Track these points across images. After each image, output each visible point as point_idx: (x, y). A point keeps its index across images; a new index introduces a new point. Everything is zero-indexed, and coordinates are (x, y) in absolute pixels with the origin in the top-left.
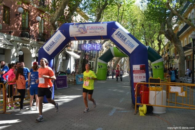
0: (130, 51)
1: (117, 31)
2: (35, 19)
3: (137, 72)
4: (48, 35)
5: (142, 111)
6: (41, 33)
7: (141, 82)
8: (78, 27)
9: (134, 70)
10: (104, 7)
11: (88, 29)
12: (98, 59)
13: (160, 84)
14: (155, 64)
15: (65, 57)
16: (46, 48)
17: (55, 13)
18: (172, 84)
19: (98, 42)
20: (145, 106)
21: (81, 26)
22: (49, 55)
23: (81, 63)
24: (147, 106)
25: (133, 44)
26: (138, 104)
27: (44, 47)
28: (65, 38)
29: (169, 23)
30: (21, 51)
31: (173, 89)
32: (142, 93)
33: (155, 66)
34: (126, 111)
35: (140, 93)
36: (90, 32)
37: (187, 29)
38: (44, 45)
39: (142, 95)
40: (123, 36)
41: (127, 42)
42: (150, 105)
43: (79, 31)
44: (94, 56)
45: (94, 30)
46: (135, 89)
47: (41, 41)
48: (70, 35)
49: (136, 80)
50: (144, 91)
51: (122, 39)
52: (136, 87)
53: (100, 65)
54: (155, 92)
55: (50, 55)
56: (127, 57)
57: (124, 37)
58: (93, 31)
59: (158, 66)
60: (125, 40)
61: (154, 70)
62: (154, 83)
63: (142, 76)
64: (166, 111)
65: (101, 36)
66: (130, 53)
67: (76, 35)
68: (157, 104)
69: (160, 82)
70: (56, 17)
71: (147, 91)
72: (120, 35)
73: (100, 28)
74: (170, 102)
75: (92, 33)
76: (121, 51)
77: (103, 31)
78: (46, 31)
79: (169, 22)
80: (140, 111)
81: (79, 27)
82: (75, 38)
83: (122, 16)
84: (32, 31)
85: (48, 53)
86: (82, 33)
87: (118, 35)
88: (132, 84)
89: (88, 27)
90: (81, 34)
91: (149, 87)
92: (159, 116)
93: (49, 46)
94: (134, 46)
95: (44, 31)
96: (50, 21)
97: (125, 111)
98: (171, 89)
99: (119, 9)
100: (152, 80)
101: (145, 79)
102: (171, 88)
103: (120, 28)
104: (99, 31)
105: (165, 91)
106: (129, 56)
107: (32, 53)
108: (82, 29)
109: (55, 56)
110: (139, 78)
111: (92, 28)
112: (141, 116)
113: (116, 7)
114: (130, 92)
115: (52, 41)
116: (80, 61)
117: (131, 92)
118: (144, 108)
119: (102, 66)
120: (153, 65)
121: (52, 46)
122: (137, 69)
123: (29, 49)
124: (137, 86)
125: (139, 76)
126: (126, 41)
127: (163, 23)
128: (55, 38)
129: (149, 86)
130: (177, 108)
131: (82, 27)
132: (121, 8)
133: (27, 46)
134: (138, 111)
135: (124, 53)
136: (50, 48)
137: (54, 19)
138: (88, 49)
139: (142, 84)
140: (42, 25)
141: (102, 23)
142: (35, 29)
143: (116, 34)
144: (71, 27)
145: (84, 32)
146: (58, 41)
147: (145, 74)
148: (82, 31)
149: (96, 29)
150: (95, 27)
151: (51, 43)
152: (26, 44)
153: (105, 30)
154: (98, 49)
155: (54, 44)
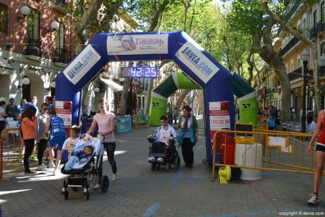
0: (206, 79)
1: (185, 46)
2: (50, 26)
3: (216, 113)
4: (71, 52)
5: (224, 176)
6: (59, 48)
7: (222, 129)
8: (120, 39)
9: (211, 111)
10: (163, 8)
12: (152, 92)
13: (253, 132)
14: (244, 101)
15: (98, 89)
16: (68, 73)
17: (83, 16)
18: (271, 132)
19: (153, 64)
20: (228, 168)
21: (126, 37)
22: (73, 84)
23: (125, 99)
24: (231, 168)
25: (209, 69)
26: (217, 164)
27: (65, 72)
28: (99, 57)
29: (267, 35)
30: (26, 78)
31: (274, 141)
32: (224, 146)
33: (243, 105)
35: (221, 147)
36: (140, 48)
37: (296, 45)
38: (65, 68)
39: (223, 151)
41: (200, 65)
42: (236, 166)
43: (123, 46)
44: (145, 85)
45: (147, 45)
46: (212, 141)
47: (60, 61)
48: (108, 51)
49: (215, 126)
50: (227, 144)
51: (192, 60)
52: (214, 137)
53: (155, 102)
54: (245, 145)
55: (75, 84)
56: (201, 89)
57: (196, 56)
59: (249, 104)
60: (196, 62)
61: (243, 110)
62: (243, 132)
63: (224, 119)
64: (261, 176)
65: (158, 54)
66: (206, 83)
68: (247, 166)
69: (253, 129)
70: (84, 23)
71: (232, 143)
72: (188, 53)
73: (157, 42)
74: (268, 162)
75: (144, 49)
76: (190, 79)
77: (162, 47)
78: (68, 45)
79: (267, 33)
80: (221, 176)
81: (123, 39)
83: (191, 23)
84: (44, 46)
85: (72, 82)
86: (128, 49)
87: (186, 54)
88: (208, 133)
89: (137, 39)
90: (126, 50)
91: (234, 138)
92: (251, 184)
93: (73, 69)
94: (212, 71)
95: (64, 46)
96: (75, 29)
97: (196, 177)
99: (186, 11)
100: (240, 127)
101: (229, 124)
102: (269, 140)
103: (189, 42)
104: (155, 46)
105: (261, 144)
106: (202, 87)
107: (44, 81)
108: (127, 43)
109: (82, 87)
110: (219, 124)
111: (144, 41)
112: (223, 184)
113: (182, 7)
114: (205, 145)
115: (79, 62)
116: (123, 95)
118: (226, 171)
119: (158, 104)
120: (240, 102)
121: (78, 69)
122: (215, 108)
123: (39, 74)
124: (216, 136)
125: (218, 120)
126: (199, 63)
127: (257, 35)
128: (83, 58)
129: (234, 136)
130: (279, 171)
131: (128, 39)
132: (190, 10)
133: (36, 70)
134: (217, 176)
135: (196, 83)
136: (75, 73)
137: (82, 25)
138: (137, 76)
139: (224, 133)
140: (62, 35)
141: (160, 34)
142: (49, 42)
143: (183, 51)
144: (109, 39)
145: (132, 48)
146: (87, 63)
147: (229, 116)
148: (128, 47)
149: (150, 43)
150: (149, 41)
151: (77, 65)
153: (165, 45)
154: (153, 76)
155: (82, 66)
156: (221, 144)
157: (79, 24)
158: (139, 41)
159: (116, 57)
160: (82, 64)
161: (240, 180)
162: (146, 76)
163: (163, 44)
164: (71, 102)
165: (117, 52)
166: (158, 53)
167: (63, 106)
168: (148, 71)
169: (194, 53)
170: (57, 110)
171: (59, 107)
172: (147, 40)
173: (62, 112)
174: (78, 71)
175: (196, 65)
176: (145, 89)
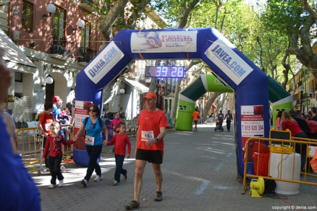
0: (238, 80)
1: (215, 44)
2: (75, 24)
3: (249, 118)
4: (96, 52)
5: (256, 189)
6: (85, 47)
7: (255, 136)
9: (243, 115)
10: (193, 6)
12: (179, 95)
13: (290, 140)
14: (278, 106)
15: (124, 90)
16: (89, 72)
17: (109, 13)
18: (311, 141)
19: (180, 62)
20: (261, 179)
21: (151, 34)
22: (94, 84)
24: (265, 179)
25: (242, 69)
26: (249, 175)
27: (86, 71)
28: (123, 55)
29: (305, 35)
30: (50, 78)
32: (256, 156)
33: (277, 110)
34: (227, 188)
35: (254, 156)
38: (85, 67)
39: (256, 160)
40: (226, 53)
41: (232, 64)
42: (270, 178)
43: (148, 43)
44: (172, 89)
45: (174, 43)
46: (243, 149)
48: (133, 48)
49: (247, 132)
50: (261, 152)
51: (223, 59)
52: (246, 145)
53: (182, 106)
54: (281, 154)
55: (96, 83)
56: (231, 91)
57: (227, 55)
60: (228, 61)
62: (279, 140)
63: (257, 125)
64: (299, 190)
65: (186, 53)
66: (238, 85)
67: (142, 50)
68: (283, 178)
69: (291, 137)
70: (109, 21)
71: (266, 152)
72: (220, 52)
73: (185, 39)
75: (169, 46)
76: (220, 80)
77: (190, 44)
79: (306, 33)
80: (253, 188)
81: (148, 36)
82: (141, 56)
83: (222, 23)
85: (93, 81)
86: (153, 47)
87: (216, 52)
88: (239, 139)
89: (163, 36)
90: (150, 48)
91: (269, 146)
92: (287, 199)
94: (245, 72)
95: (90, 43)
96: (100, 27)
98: (311, 151)
99: (217, 10)
100: (275, 134)
101: (263, 131)
102: (310, 149)
103: (220, 39)
104: (183, 43)
105: (298, 155)
107: (67, 79)
108: (153, 40)
109: (103, 87)
110: (251, 129)
111: (170, 39)
112: (255, 198)
113: (214, 6)
114: (235, 153)
115: (101, 60)
117: (237, 154)
118: (259, 183)
119: (185, 107)
120: (273, 107)
122: (248, 112)
124: (248, 144)
125: (251, 125)
126: (230, 63)
127: (293, 35)
128: (105, 55)
129: (269, 144)
131: (154, 36)
132: (221, 9)
133: (60, 69)
134: (247, 189)
135: (227, 84)
136: (96, 71)
137: (107, 23)
138: (163, 76)
139: (258, 140)
140: (88, 34)
141: (189, 30)
142: (72, 39)
143: (213, 49)
144: (133, 35)
145: (157, 46)
146: (110, 60)
147: (263, 122)
148: (152, 44)
149: (177, 40)
150: (176, 38)
151: (98, 62)
152: (58, 66)
153: (193, 42)
154: (180, 76)
155: (104, 64)
156: (253, 153)
157: (104, 22)
158: (165, 38)
160: (104, 63)
161: (275, 194)
162: (172, 76)
163: (191, 42)
166: (186, 51)
167: (83, 106)
168: (175, 71)
169: (225, 52)
170: (77, 110)
171: (79, 107)
172: (174, 37)
173: (82, 113)
174: (100, 69)
175: (228, 65)
176: (172, 91)
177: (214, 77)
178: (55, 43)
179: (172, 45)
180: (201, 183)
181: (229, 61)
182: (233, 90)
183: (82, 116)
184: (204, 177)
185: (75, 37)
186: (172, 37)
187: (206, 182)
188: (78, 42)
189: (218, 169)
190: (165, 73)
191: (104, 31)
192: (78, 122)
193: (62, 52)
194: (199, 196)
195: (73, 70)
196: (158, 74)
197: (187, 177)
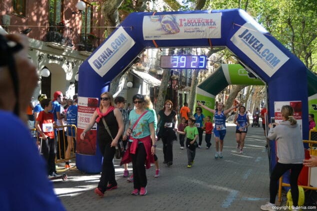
0: (270, 71)
1: (243, 28)
2: (74, 6)
4: (99, 39)
6: (86, 34)
8: (160, 20)
9: (277, 113)
11: (181, 25)
12: (197, 88)
14: (314, 100)
15: (131, 84)
16: (94, 63)
21: (167, 17)
22: (100, 76)
23: (163, 96)
24: (304, 189)
25: (276, 58)
26: (284, 184)
27: (91, 61)
28: (133, 43)
30: (46, 70)
33: (313, 106)
34: (259, 199)
36: (185, 31)
38: (89, 57)
40: (256, 39)
41: (263, 53)
42: (311, 188)
43: (163, 28)
44: (188, 79)
45: (195, 27)
47: (86, 49)
48: (144, 36)
51: (253, 46)
55: (102, 76)
56: (264, 85)
57: (259, 42)
58: (191, 28)
60: (258, 49)
61: (312, 112)
65: (208, 39)
66: (270, 77)
70: (115, 2)
72: (249, 38)
73: (207, 22)
75: (190, 32)
77: (213, 29)
81: (163, 20)
85: (99, 74)
86: (170, 33)
87: (244, 38)
89: (181, 20)
90: (168, 34)
91: (309, 149)
93: (101, 58)
94: (279, 61)
95: (91, 29)
96: (105, 10)
97: (255, 199)
103: (249, 22)
104: (204, 28)
106: (265, 82)
107: (66, 71)
108: (169, 25)
109: (111, 80)
111: (190, 22)
115: (108, 49)
116: (161, 92)
117: (269, 158)
119: (204, 102)
121: (106, 58)
126: (261, 51)
128: (113, 43)
129: (309, 147)
131: (169, 20)
135: (257, 76)
136: (102, 62)
137: (112, 5)
138: (180, 67)
140: (89, 18)
141: (211, 12)
142: (71, 24)
143: (240, 34)
144: (146, 20)
145: (174, 31)
146: (118, 50)
147: (301, 121)
148: (169, 30)
149: (197, 24)
150: (197, 21)
151: (105, 52)
152: (56, 56)
153: (216, 26)
154: (201, 67)
155: (112, 54)
157: (109, 4)
158: (183, 23)
159: (154, 42)
160: (112, 52)
162: (192, 67)
163: (214, 26)
164: (98, 99)
165: (155, 37)
166: (208, 38)
167: (87, 103)
168: (195, 60)
169: (255, 37)
170: (80, 108)
171: (83, 104)
172: (195, 21)
173: (86, 111)
174: (106, 60)
175: (258, 53)
176: (187, 84)
177: (242, 67)
178: (51, 29)
179: (191, 30)
180: (227, 193)
181: (260, 49)
182: (265, 83)
183: (86, 115)
184: (231, 187)
185: (75, 21)
186: (191, 21)
187: (234, 192)
188: (77, 27)
189: (246, 176)
190: (183, 63)
191: (109, 14)
192: (82, 122)
193: (59, 40)
194: (226, 209)
195: (73, 60)
196: (175, 64)
197: (210, 186)
